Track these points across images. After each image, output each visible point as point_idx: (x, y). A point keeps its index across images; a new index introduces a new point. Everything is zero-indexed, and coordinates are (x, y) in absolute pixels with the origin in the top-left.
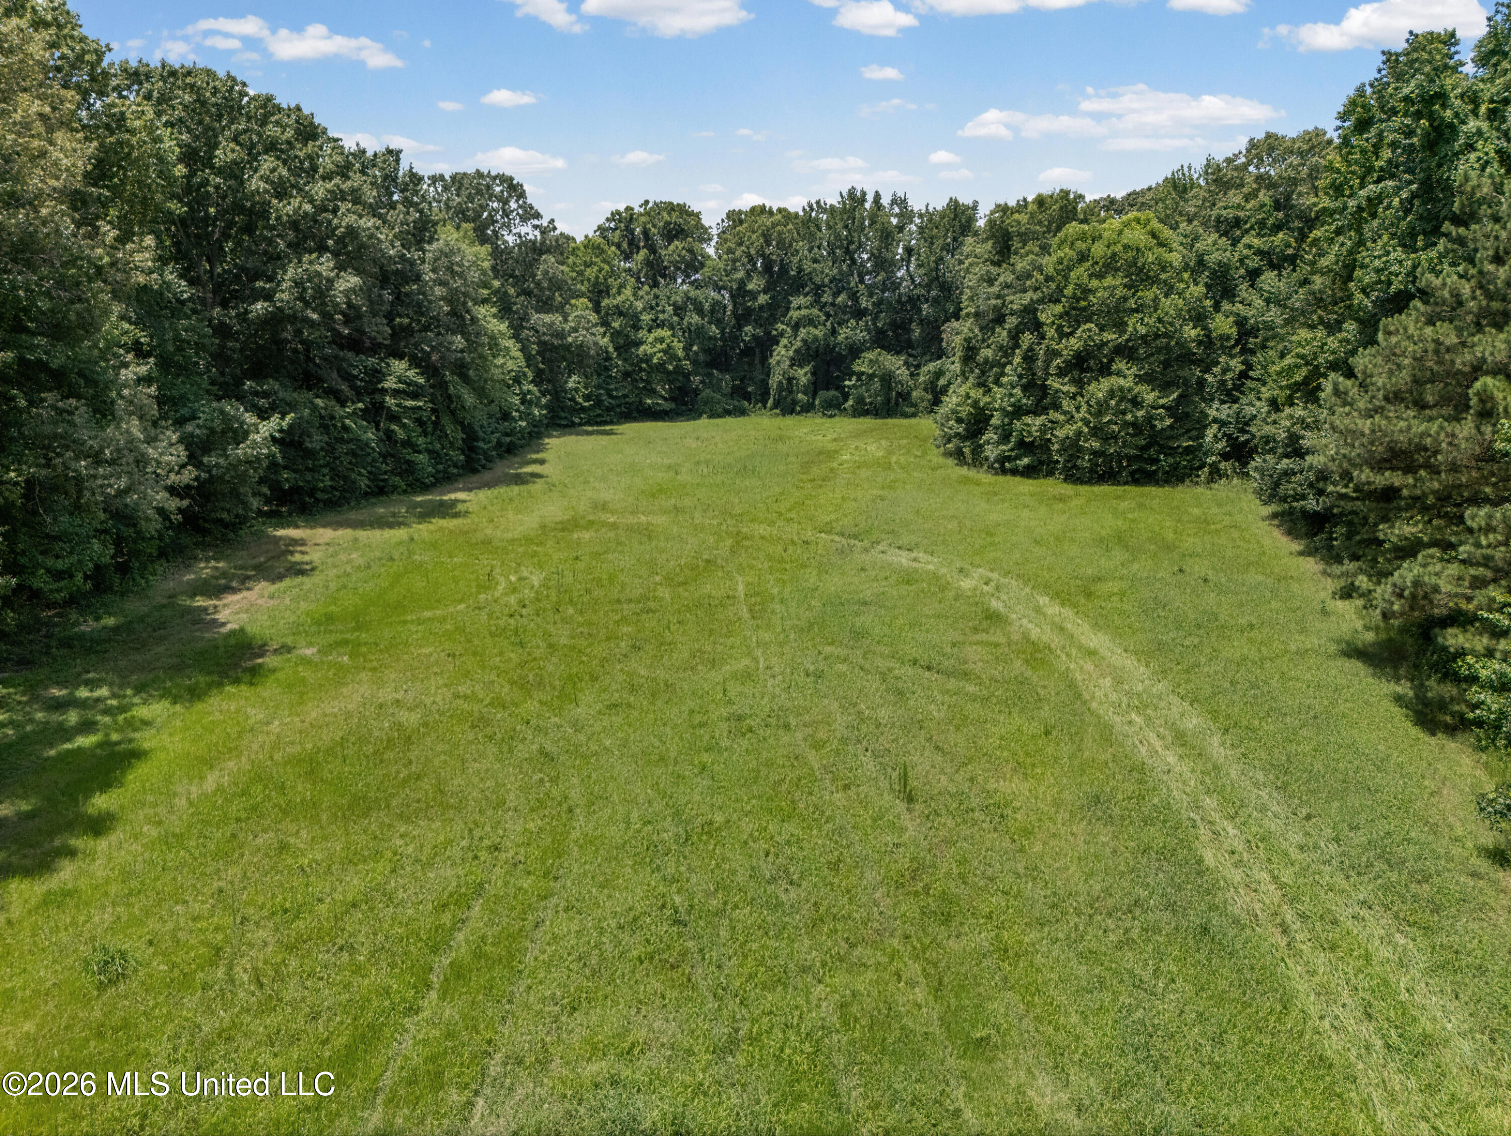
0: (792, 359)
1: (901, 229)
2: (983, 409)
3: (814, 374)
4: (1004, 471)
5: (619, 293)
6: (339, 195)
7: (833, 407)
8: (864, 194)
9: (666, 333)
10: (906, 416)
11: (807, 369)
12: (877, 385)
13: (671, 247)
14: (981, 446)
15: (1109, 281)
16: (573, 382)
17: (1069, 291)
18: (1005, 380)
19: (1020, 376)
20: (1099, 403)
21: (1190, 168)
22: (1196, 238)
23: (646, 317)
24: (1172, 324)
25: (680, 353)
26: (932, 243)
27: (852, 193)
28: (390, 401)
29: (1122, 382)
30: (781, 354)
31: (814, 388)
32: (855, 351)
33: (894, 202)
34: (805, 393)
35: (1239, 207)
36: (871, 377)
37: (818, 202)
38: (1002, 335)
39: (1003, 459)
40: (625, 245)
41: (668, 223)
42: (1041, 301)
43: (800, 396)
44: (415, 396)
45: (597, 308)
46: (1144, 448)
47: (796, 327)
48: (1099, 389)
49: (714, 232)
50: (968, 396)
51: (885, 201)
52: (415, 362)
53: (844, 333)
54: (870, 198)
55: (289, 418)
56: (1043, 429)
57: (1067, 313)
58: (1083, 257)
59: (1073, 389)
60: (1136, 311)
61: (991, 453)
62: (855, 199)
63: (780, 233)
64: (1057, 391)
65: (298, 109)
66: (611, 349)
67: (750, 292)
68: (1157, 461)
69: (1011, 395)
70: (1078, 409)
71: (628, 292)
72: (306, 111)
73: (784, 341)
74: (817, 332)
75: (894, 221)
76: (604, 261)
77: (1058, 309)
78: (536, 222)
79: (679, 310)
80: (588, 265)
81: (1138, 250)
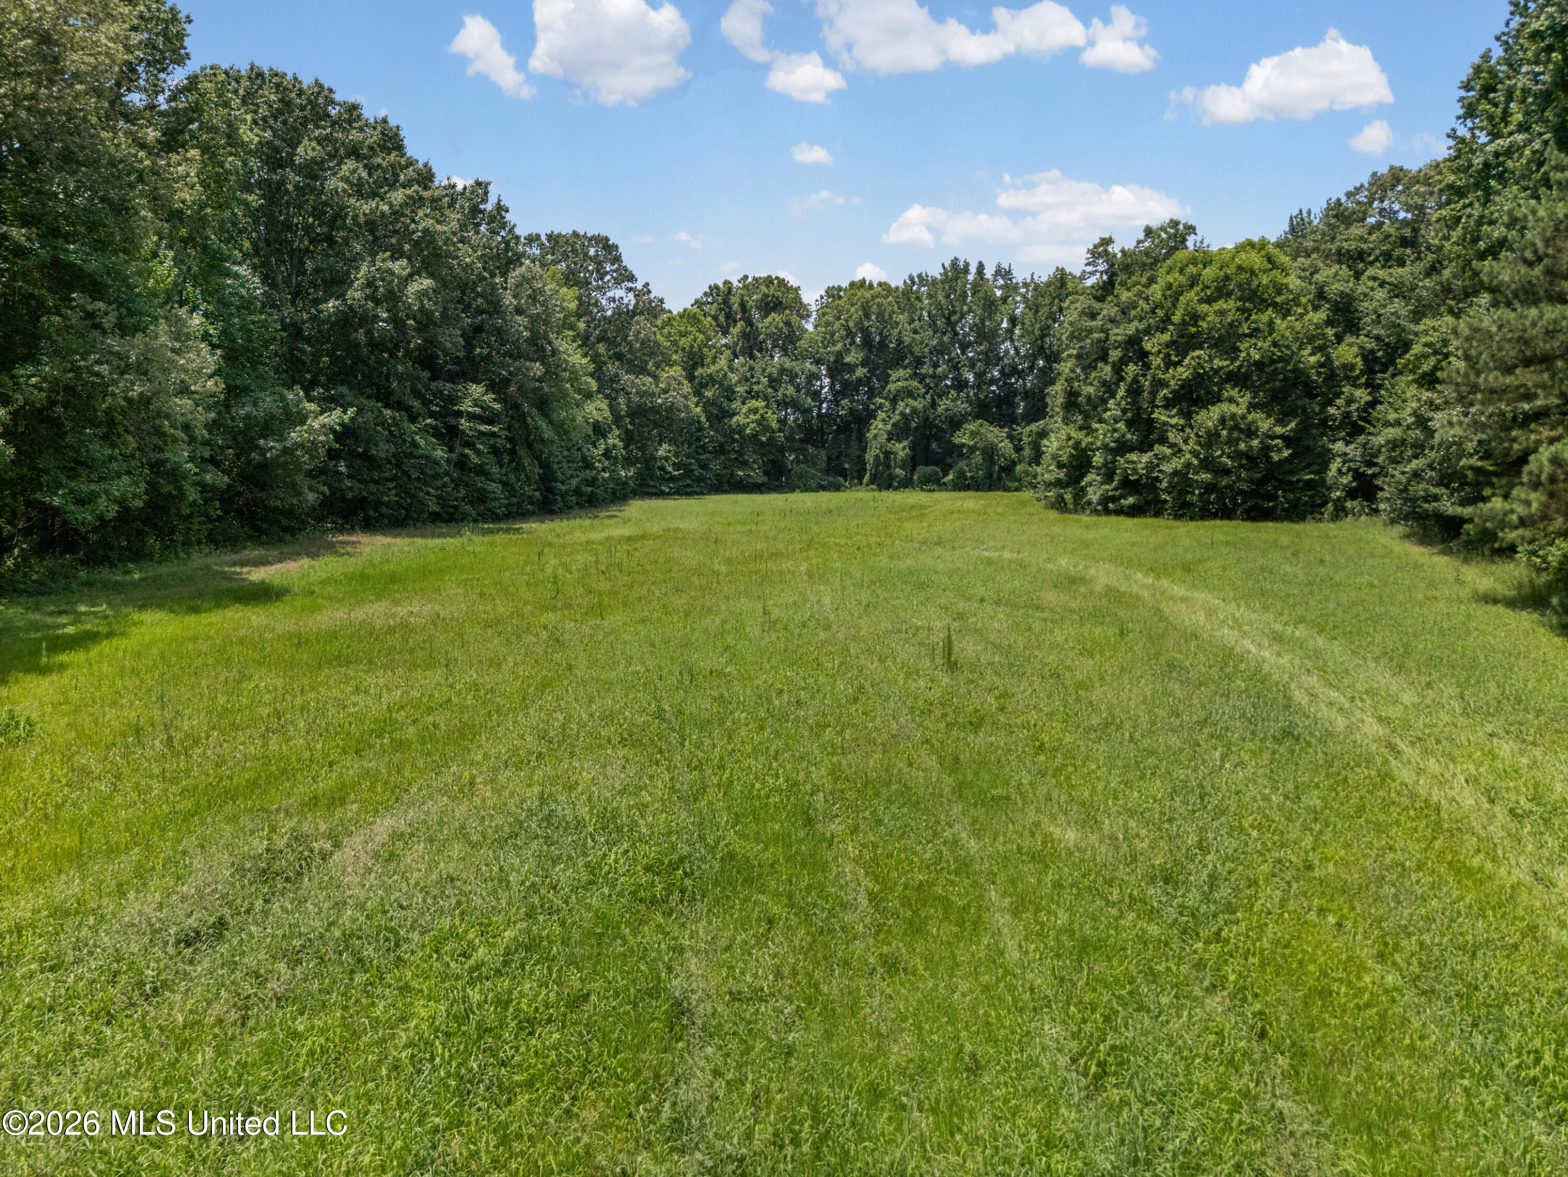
0: (889, 433)
1: (1004, 300)
2: (1084, 450)
3: (913, 448)
4: (1107, 512)
5: (714, 363)
6: (418, 201)
7: (933, 483)
8: (967, 265)
9: (760, 404)
10: (1007, 489)
11: (905, 443)
12: (978, 458)
13: (769, 319)
14: (1083, 489)
15: (1221, 304)
16: (663, 450)
17: (1176, 318)
18: (1107, 415)
19: (1124, 412)
20: (1208, 432)
21: (1309, 212)
22: (1316, 271)
23: (740, 389)
24: (1288, 347)
25: (774, 425)
26: (1037, 312)
27: (954, 263)
28: (464, 424)
29: (1233, 409)
30: (879, 428)
31: (912, 463)
32: (956, 423)
33: (999, 272)
34: (902, 468)
35: (1362, 239)
36: (973, 449)
37: (920, 276)
38: (1106, 371)
39: (1106, 500)
40: (722, 318)
41: (766, 296)
42: (1147, 331)
43: (898, 471)
44: (490, 422)
45: (691, 378)
46: (1261, 483)
47: (894, 401)
48: (1208, 417)
49: (813, 308)
50: (1069, 438)
51: (989, 273)
52: (492, 387)
53: (944, 405)
54: (973, 269)
55: (351, 412)
56: (1150, 467)
57: (1173, 342)
58: (1194, 281)
59: (1182, 422)
60: (1250, 336)
61: (1094, 495)
62: (957, 270)
63: (879, 305)
64: (1165, 424)
65: (385, 121)
66: (703, 419)
67: (848, 364)
68: (1275, 497)
69: (1115, 430)
70: (1186, 441)
71: (723, 362)
72: (392, 122)
73: (881, 415)
74: (916, 404)
75: (999, 293)
76: (699, 331)
77: (1166, 337)
78: (630, 285)
79: (774, 382)
80: (683, 335)
81: (1252, 272)
